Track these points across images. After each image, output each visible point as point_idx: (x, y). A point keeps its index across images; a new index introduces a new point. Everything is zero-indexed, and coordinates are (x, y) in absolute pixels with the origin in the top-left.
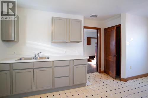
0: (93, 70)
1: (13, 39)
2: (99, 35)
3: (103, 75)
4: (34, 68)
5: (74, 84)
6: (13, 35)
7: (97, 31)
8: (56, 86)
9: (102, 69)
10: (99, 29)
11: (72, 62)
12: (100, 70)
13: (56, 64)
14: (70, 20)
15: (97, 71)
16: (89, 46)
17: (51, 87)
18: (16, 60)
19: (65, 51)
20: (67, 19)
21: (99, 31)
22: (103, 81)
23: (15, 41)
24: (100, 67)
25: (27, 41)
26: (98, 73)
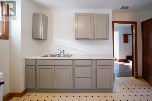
0: (129, 73)
1: (40, 37)
2: (134, 31)
3: (140, 82)
4: (55, 66)
5: (97, 88)
6: (41, 33)
7: (132, 25)
8: (77, 87)
9: (140, 73)
10: (134, 23)
11: (94, 61)
12: (137, 74)
13: (77, 63)
14: (94, 15)
15: (133, 75)
16: (126, 44)
17: (71, 88)
18: (41, 57)
19: (91, 50)
20: (90, 15)
21: (134, 25)
22: (138, 90)
23: (42, 39)
24: (137, 71)
25: (54, 39)
26: (133, 78)
